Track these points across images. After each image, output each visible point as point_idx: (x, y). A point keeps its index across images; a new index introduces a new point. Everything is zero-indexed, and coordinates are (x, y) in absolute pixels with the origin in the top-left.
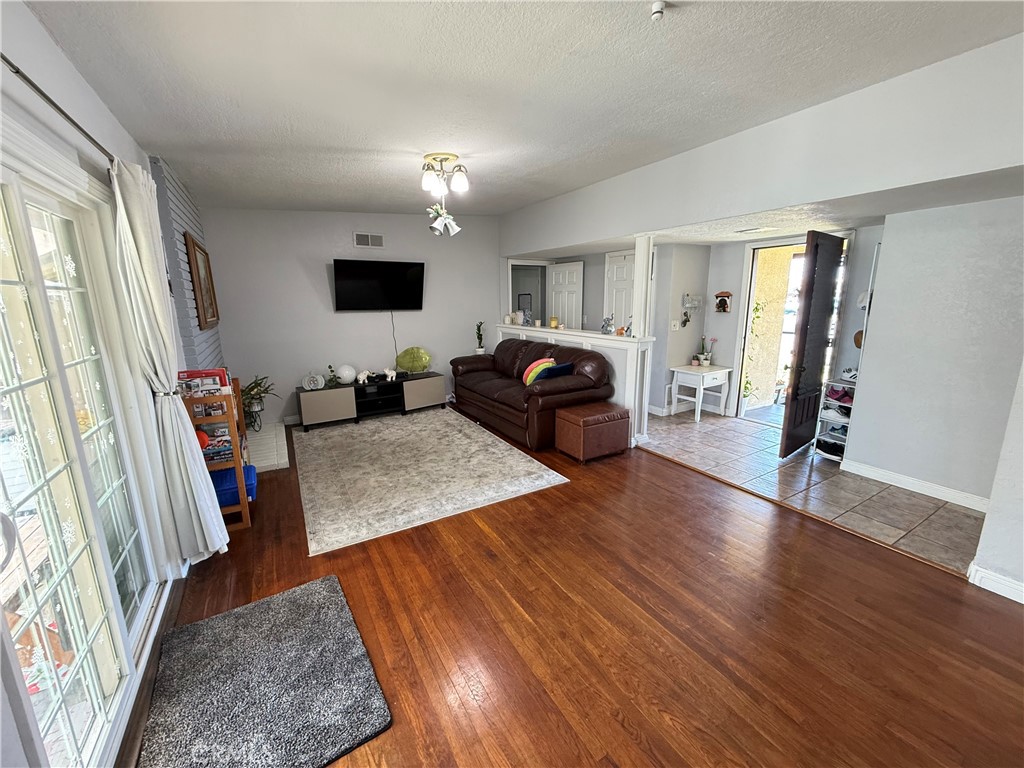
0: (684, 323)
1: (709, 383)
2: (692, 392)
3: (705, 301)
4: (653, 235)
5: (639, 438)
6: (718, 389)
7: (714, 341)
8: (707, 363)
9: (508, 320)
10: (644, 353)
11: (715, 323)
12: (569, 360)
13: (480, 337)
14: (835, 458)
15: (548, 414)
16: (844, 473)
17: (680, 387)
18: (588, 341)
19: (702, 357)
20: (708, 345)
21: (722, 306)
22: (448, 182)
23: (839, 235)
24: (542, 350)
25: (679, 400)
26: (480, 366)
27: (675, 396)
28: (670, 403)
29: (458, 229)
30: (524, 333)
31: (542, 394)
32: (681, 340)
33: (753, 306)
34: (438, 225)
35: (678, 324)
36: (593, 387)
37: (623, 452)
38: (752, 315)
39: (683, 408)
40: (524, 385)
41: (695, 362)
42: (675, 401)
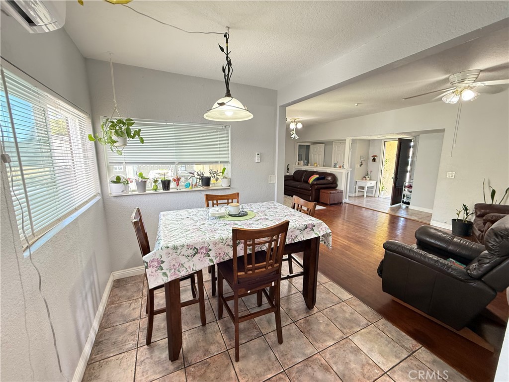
0: (361, 165)
1: (369, 185)
2: (363, 188)
3: (368, 158)
4: (351, 138)
5: (345, 200)
6: (372, 187)
7: (371, 171)
8: (368, 179)
9: (297, 164)
10: (348, 173)
11: (372, 166)
12: (323, 176)
13: (288, 169)
14: (407, 205)
15: (318, 190)
16: (410, 209)
17: (359, 187)
18: (328, 170)
19: (367, 177)
20: (369, 173)
21: (374, 160)
22: (296, 125)
23: (410, 139)
24: (313, 173)
25: (359, 191)
26: (289, 178)
27: (357, 190)
28: (355, 192)
29: (298, 137)
30: (304, 168)
31: (317, 184)
32: (360, 171)
33: (384, 160)
34: (293, 136)
35: (359, 165)
36: (332, 184)
37: (341, 203)
38: (384, 163)
39: (360, 194)
40: (309, 184)
41: (365, 179)
42: (357, 191)
